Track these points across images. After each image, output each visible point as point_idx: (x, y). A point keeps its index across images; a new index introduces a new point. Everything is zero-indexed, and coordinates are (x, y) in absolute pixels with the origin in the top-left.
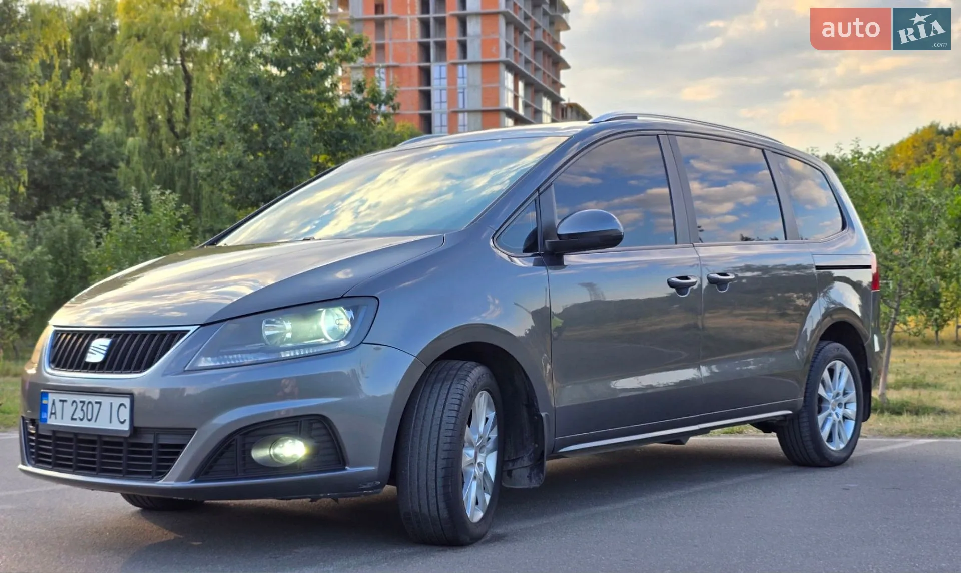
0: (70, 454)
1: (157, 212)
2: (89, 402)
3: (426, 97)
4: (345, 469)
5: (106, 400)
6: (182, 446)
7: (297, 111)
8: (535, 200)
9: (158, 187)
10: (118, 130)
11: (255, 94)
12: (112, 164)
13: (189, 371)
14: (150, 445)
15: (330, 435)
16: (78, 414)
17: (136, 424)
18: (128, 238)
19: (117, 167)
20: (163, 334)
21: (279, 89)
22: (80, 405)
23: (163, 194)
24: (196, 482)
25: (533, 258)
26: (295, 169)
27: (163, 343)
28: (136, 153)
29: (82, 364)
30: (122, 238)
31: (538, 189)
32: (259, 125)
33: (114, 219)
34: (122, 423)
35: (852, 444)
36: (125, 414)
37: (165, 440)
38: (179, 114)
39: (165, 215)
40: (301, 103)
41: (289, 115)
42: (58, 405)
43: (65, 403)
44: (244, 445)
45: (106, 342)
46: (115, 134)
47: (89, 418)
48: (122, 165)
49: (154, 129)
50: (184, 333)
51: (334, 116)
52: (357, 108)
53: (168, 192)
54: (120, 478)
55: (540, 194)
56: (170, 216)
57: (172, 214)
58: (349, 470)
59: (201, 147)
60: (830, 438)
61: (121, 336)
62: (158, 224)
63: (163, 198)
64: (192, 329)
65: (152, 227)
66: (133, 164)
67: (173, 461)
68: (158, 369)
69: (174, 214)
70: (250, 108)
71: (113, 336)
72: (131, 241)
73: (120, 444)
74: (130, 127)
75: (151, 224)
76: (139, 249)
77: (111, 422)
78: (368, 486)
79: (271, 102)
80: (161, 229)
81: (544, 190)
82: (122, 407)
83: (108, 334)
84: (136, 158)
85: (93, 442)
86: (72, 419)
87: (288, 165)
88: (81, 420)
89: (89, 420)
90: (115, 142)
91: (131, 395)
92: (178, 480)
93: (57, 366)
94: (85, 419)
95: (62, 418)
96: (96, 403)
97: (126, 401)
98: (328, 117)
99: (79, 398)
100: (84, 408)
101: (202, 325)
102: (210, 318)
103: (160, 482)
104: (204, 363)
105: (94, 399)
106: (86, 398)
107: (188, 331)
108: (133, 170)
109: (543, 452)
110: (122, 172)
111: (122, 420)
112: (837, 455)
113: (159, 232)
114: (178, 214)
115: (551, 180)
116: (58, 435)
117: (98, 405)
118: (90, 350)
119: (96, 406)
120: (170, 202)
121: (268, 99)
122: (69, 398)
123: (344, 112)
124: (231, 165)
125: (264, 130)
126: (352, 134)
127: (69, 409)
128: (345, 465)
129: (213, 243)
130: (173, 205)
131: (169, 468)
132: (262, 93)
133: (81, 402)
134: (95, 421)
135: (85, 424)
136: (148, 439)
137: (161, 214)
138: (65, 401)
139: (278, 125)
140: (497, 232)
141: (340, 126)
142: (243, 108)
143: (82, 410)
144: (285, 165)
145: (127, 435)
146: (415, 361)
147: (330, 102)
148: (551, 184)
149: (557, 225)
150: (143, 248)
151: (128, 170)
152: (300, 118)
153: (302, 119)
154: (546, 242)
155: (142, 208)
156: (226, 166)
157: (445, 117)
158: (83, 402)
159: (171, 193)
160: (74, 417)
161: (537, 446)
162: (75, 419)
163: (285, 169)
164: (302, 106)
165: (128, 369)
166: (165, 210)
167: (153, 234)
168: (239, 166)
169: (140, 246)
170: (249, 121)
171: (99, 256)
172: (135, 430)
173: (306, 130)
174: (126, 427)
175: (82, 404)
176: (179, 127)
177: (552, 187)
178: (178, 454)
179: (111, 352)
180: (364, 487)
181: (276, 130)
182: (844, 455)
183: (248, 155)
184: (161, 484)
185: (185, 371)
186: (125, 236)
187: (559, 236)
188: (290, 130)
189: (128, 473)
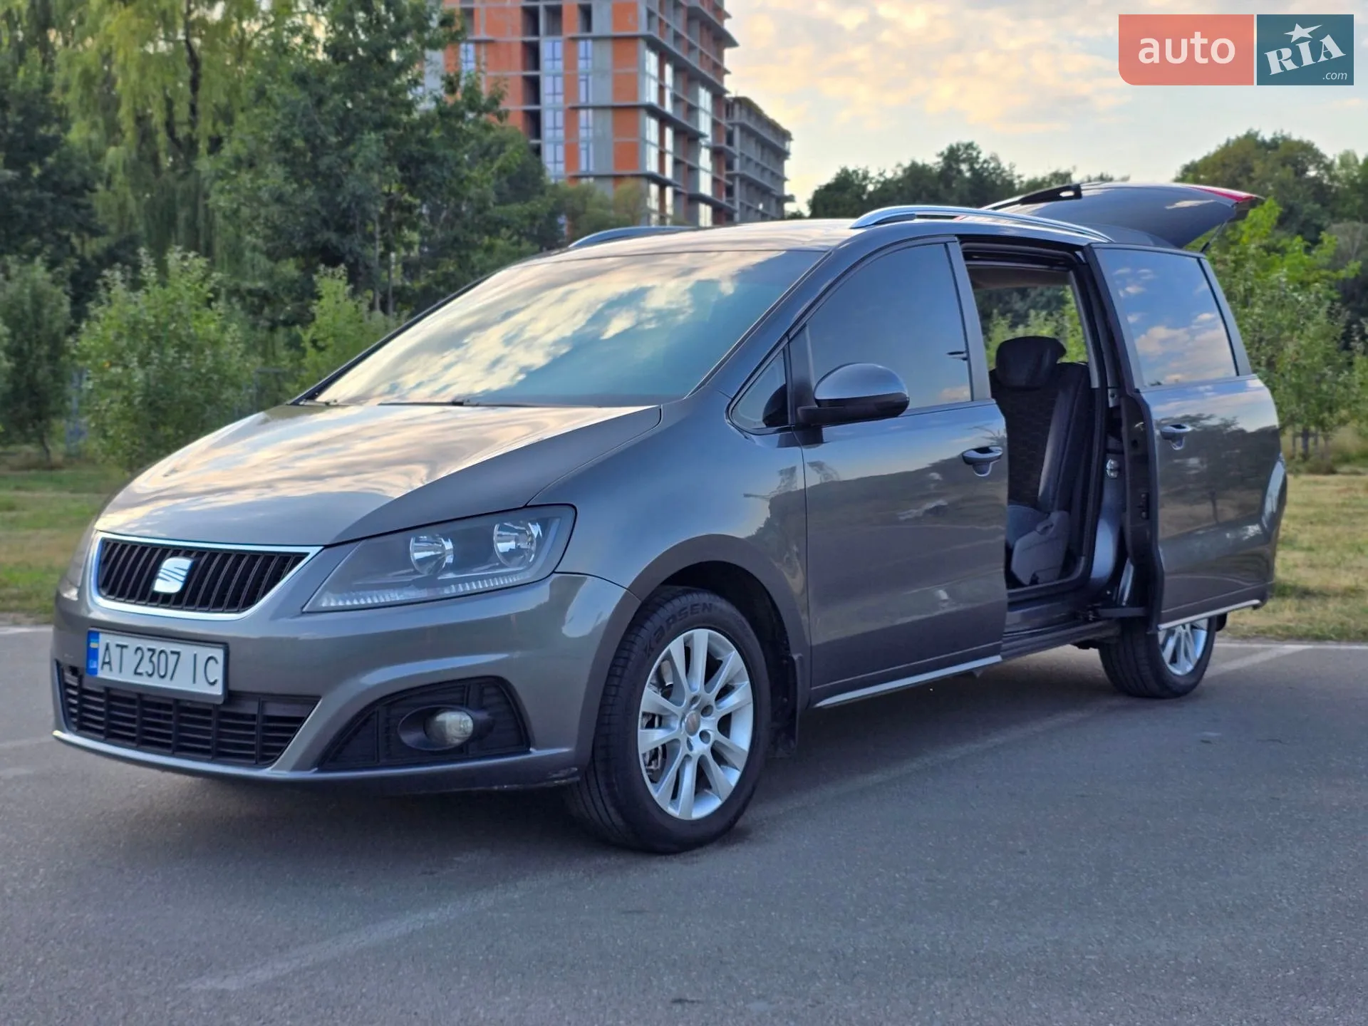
0: (133, 721)
1: (176, 285)
2: (162, 652)
3: (533, 86)
4: (528, 752)
5: (187, 651)
6: (301, 720)
7: (362, 122)
8: (783, 349)
9: (179, 248)
10: (94, 136)
11: (299, 96)
12: (87, 186)
13: (309, 613)
14: (253, 717)
15: (508, 703)
16: (146, 667)
17: (233, 687)
18: (137, 322)
19: (93, 191)
20: (270, 556)
21: (336, 89)
22: (148, 654)
23: (184, 258)
24: (322, 770)
25: (778, 435)
26: (357, 204)
27: (270, 570)
28: (120, 169)
29: (149, 595)
30: (128, 322)
31: (787, 334)
32: (307, 140)
33: (116, 295)
34: (213, 684)
35: (1202, 664)
36: (216, 672)
37: (274, 710)
38: (182, 111)
39: (188, 289)
40: (368, 108)
41: (349, 127)
42: (115, 652)
43: (124, 650)
44: (387, 720)
45: (185, 563)
46: (90, 142)
47: (162, 674)
48: (100, 186)
49: (145, 135)
50: (300, 557)
51: (413, 127)
52: (445, 114)
53: (191, 255)
54: (209, 761)
55: (790, 341)
56: (196, 290)
57: (197, 286)
58: (535, 753)
59: (223, 171)
60: (1174, 660)
61: (205, 557)
62: (179, 303)
63: (186, 264)
64: (313, 551)
65: (170, 306)
66: (115, 186)
67: (288, 740)
68: (264, 608)
69: (201, 286)
70: (294, 115)
71: (193, 555)
72: (141, 327)
73: (208, 713)
74: (113, 131)
75: (168, 302)
76: (152, 338)
77: (194, 681)
78: (561, 774)
79: (325, 108)
80: (183, 310)
81: (795, 336)
82: (211, 662)
83: (187, 552)
84: (119, 177)
85: (168, 707)
86: (136, 673)
87: (348, 198)
88: (150, 675)
89: (163, 677)
90: (91, 152)
91: (224, 644)
92: (295, 769)
93: (110, 593)
94: (156, 675)
95: (121, 671)
96: (173, 653)
97: (219, 654)
98: (405, 128)
99: (146, 644)
100: (155, 659)
101: (326, 547)
102: (338, 537)
103: (269, 769)
104: (329, 602)
105: (169, 647)
106: (158, 646)
107: (307, 554)
108: (115, 193)
109: (794, 711)
110: (100, 198)
111: (212, 681)
112: (1182, 682)
113: (180, 314)
114: (207, 287)
115: (804, 320)
116: (114, 693)
117: (175, 657)
118: (160, 575)
119: (173, 658)
120: (195, 270)
121: (320, 101)
122: (133, 643)
123: (427, 122)
124: (265, 196)
125: (313, 149)
126: (440, 153)
127: (130, 659)
128: (529, 746)
129: (312, 396)
130: (198, 274)
131: (281, 750)
132: (310, 95)
133: (149, 650)
134: (172, 678)
135: (155, 682)
136: (251, 708)
137: (183, 288)
138: (126, 647)
139: (333, 139)
140: (733, 400)
141: (423, 142)
142: (285, 116)
143: (151, 661)
144: (344, 198)
145: (220, 702)
146: (626, 593)
147: (409, 107)
148: (804, 326)
149: (814, 384)
150: (159, 337)
151: (110, 194)
152: (366, 132)
153: (369, 134)
154: (799, 409)
155: (155, 280)
156: (259, 200)
157: (560, 115)
158: (153, 650)
159: (197, 257)
160: (139, 671)
161: (786, 700)
162: (140, 674)
163: (344, 205)
164: (368, 113)
165: (218, 605)
166: (188, 281)
167: (172, 317)
168: (279, 199)
169: (155, 334)
170: (294, 135)
171: (92, 347)
172: (231, 695)
173: (374, 149)
174: (218, 690)
175: (151, 653)
176: (182, 132)
177: (807, 330)
178: (295, 730)
179: (192, 578)
180: (555, 776)
181: (330, 147)
182: (1192, 681)
183: (291, 183)
184: (267, 773)
185: (303, 613)
186: (132, 320)
187: (818, 402)
188: (351, 149)
189: (218, 755)
